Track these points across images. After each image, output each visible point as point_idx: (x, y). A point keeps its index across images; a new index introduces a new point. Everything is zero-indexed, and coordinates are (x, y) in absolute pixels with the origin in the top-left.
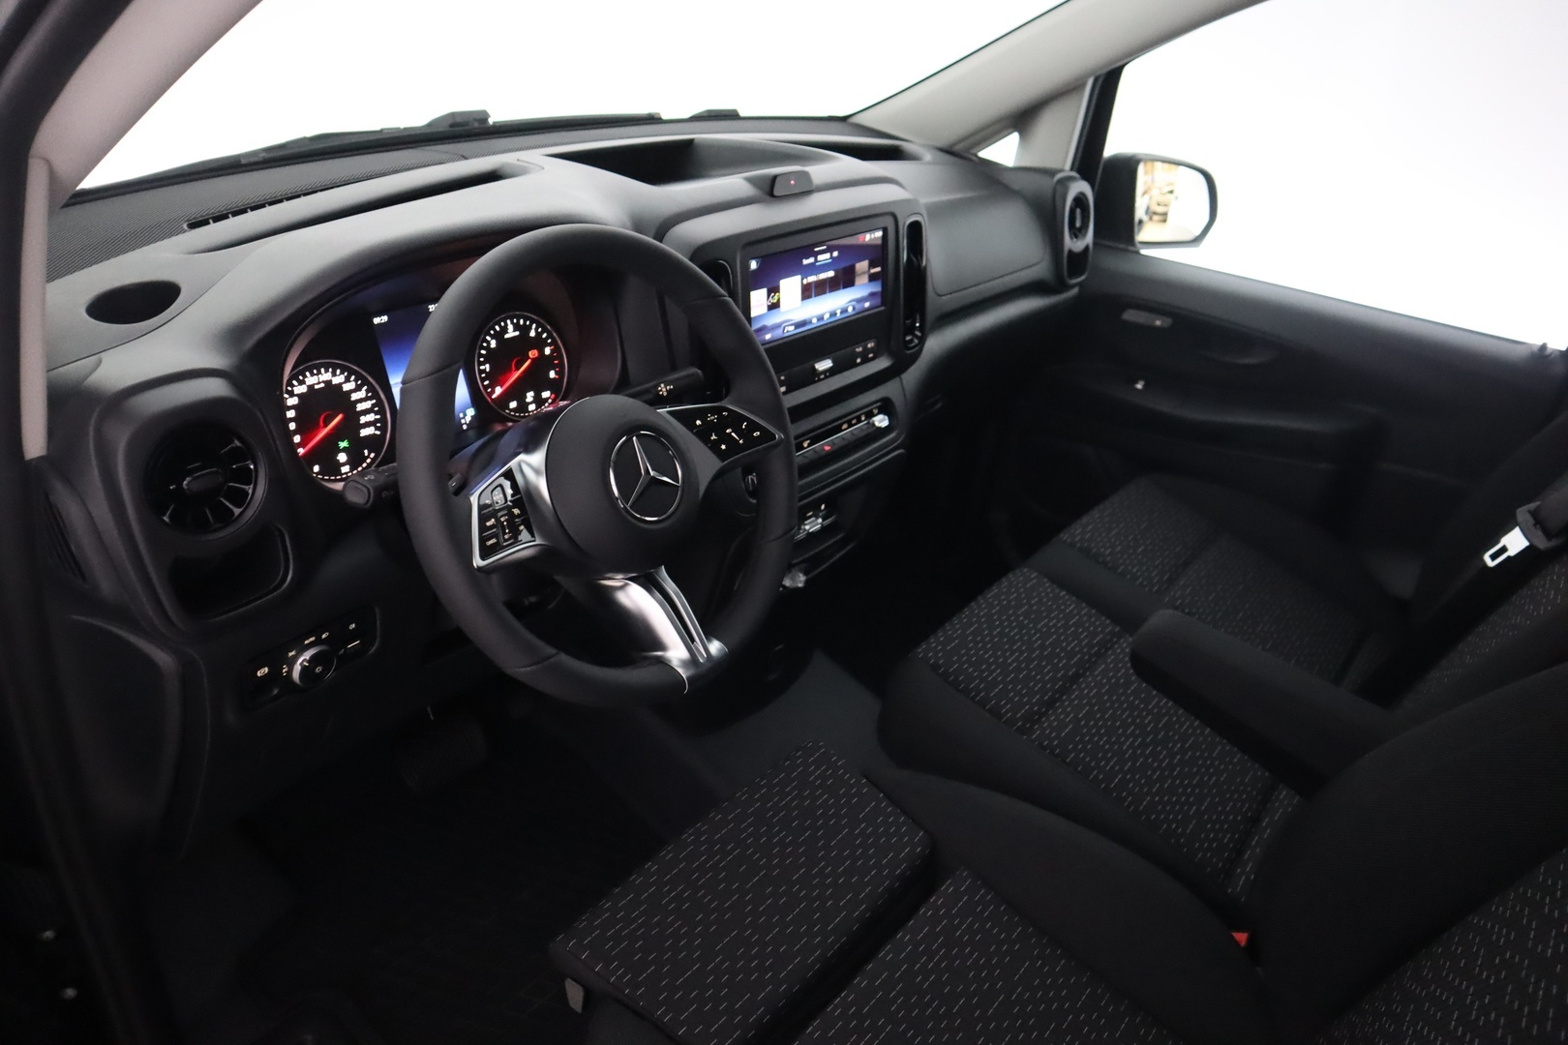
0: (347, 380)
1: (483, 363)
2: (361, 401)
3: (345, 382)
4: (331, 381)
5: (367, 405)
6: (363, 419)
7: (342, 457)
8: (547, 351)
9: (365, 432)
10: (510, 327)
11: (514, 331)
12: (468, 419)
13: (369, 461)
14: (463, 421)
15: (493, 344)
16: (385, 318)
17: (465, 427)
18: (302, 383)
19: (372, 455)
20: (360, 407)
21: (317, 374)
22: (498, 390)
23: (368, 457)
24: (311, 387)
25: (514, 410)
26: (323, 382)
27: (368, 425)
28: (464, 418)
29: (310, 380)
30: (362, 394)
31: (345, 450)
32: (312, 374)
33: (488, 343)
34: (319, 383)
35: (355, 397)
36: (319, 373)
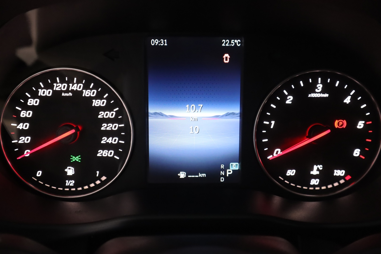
0: (99, 96)
1: (269, 119)
2: (108, 121)
3: (96, 98)
4: (82, 92)
5: (114, 127)
6: (104, 140)
7: (70, 171)
8: (361, 125)
9: (103, 153)
10: (320, 87)
11: (323, 92)
12: (229, 172)
13: (98, 182)
14: (222, 173)
15: (290, 100)
16: (164, 42)
17: (222, 180)
18: (48, 86)
19: (104, 178)
20: (104, 127)
21: (68, 83)
22: (278, 152)
23: (99, 178)
24: (57, 94)
25: (290, 178)
26: (72, 91)
27: (108, 146)
28: (225, 170)
29: (59, 86)
30: (111, 115)
31: (74, 164)
32: (62, 82)
33: (285, 98)
34: (67, 91)
35: (102, 115)
36: (71, 81)
